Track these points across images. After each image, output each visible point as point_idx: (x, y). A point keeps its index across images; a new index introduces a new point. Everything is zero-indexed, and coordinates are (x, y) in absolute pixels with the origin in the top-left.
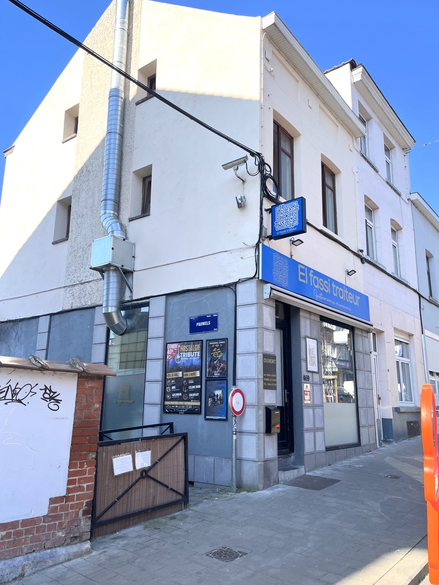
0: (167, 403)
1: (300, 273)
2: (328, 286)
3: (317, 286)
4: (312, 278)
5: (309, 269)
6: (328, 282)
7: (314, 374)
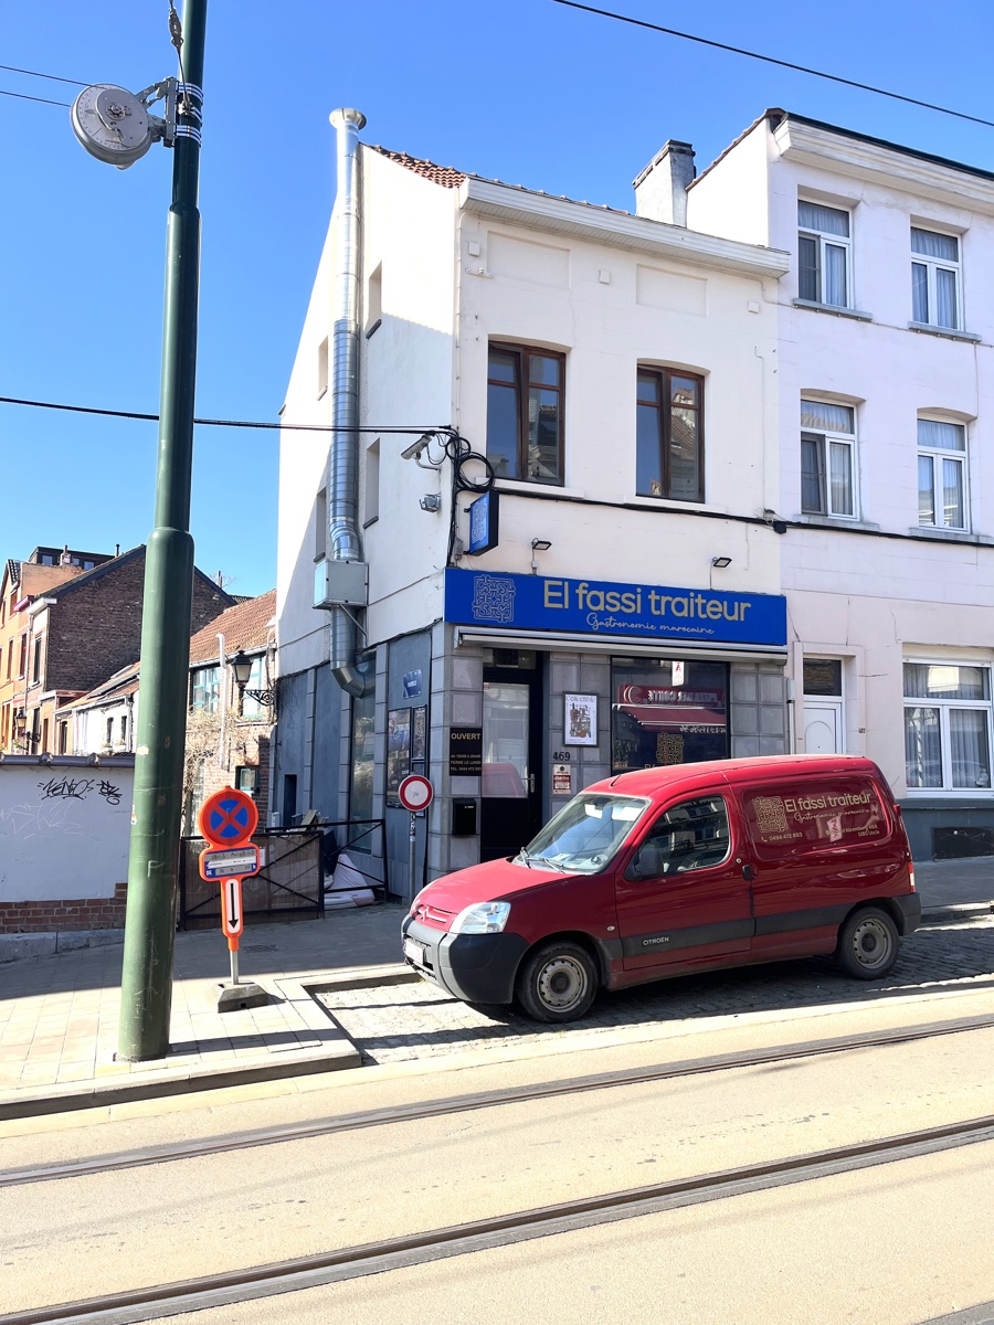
0: (389, 793)
1: (547, 594)
2: (635, 601)
3: (601, 607)
4: (585, 596)
6: (636, 594)
7: (585, 750)
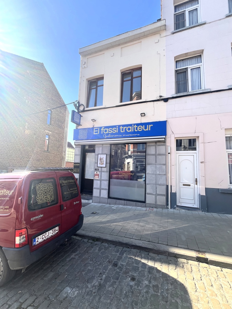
1: (94, 131)
2: (116, 130)
3: (107, 132)
4: (103, 130)
5: (101, 128)
6: (116, 128)
7: (103, 168)
